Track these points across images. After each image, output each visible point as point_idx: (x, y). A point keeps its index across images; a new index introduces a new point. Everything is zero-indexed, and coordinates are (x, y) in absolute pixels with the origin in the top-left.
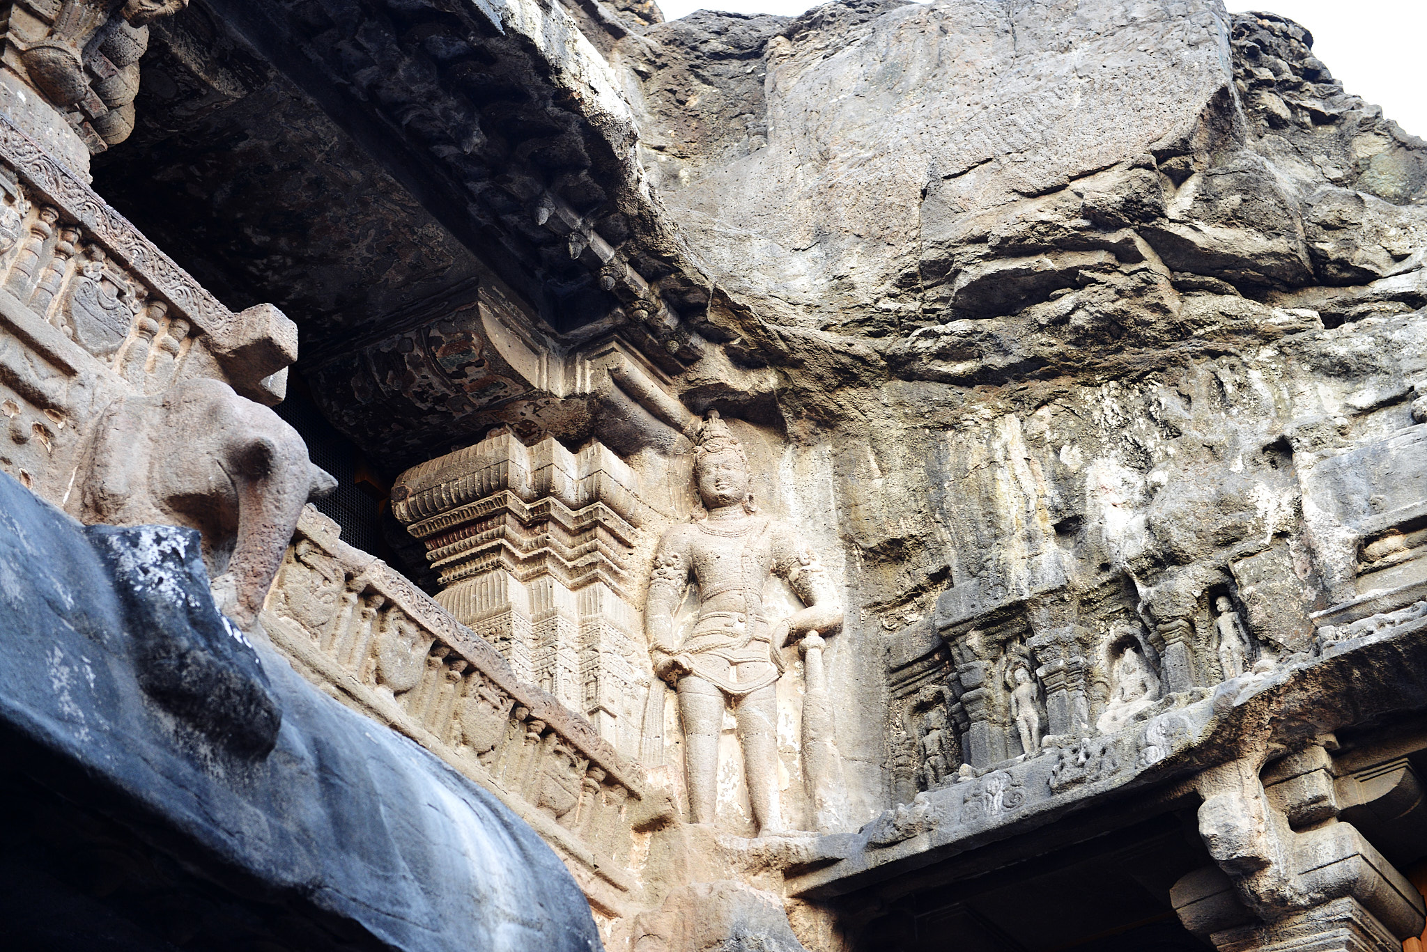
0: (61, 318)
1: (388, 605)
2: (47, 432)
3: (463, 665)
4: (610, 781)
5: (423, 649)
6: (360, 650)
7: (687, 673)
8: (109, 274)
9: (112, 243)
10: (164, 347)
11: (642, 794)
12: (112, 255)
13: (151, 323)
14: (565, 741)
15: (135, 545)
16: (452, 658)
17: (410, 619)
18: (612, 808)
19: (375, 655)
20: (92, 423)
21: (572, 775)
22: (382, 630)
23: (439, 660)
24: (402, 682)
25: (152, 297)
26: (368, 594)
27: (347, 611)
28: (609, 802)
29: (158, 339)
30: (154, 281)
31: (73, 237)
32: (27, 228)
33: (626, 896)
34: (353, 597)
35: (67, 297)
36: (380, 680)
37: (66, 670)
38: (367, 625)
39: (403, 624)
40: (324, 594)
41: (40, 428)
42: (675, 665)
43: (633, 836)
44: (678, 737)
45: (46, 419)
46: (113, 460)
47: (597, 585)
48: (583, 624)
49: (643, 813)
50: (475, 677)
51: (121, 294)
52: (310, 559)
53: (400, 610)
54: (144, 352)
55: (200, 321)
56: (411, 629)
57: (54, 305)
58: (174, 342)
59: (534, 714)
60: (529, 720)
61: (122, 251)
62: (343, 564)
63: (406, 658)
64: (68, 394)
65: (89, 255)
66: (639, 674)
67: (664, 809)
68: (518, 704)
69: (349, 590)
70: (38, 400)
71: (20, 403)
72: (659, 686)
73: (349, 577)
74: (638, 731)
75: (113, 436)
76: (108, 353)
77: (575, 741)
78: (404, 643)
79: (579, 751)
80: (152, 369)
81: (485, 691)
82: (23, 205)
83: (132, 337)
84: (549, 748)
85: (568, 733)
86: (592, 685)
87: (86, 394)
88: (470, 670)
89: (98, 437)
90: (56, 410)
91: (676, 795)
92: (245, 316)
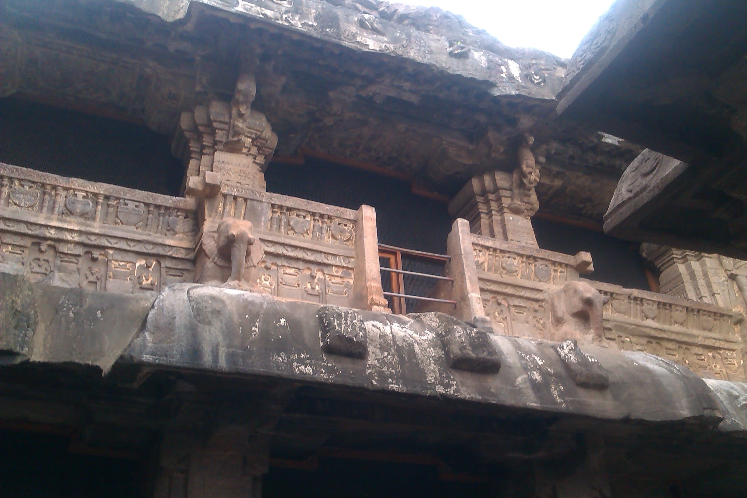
0: (535, 278)
1: (642, 299)
2: (542, 306)
3: (668, 305)
4: (722, 315)
5: (656, 306)
6: (639, 313)
7: (737, 275)
8: (542, 263)
9: (540, 256)
10: (561, 272)
11: (733, 315)
12: (541, 259)
13: (556, 268)
14: (705, 311)
15: (563, 349)
16: (665, 304)
17: (649, 300)
18: (725, 322)
19: (643, 312)
20: (550, 301)
21: (710, 318)
22: (643, 306)
23: (661, 306)
24: (653, 315)
25: (554, 263)
26: (636, 299)
27: (632, 305)
28: (724, 320)
29: (559, 271)
30: (553, 259)
31: (531, 259)
32: (521, 262)
33: (737, 344)
34: (632, 301)
35: (535, 272)
36: (647, 318)
37: (556, 391)
38: (638, 306)
39: (648, 302)
40: (624, 304)
41: (540, 306)
42: (732, 274)
43: (734, 326)
44: (739, 293)
45: (540, 303)
46: (558, 309)
47: (703, 258)
48: (703, 271)
49: (734, 320)
50: (673, 306)
51: (546, 266)
52: (617, 298)
53: (646, 299)
54: (557, 276)
55: (567, 262)
56: (650, 302)
57: (533, 276)
58: (563, 270)
59: (693, 308)
60: (692, 310)
61: (543, 257)
62: (626, 295)
63: (652, 310)
64: (543, 296)
65: (536, 261)
66: (723, 279)
67: (740, 317)
68: (687, 308)
69: (630, 300)
70: (536, 300)
71: (533, 303)
72: (730, 281)
73: (629, 297)
74: (728, 295)
75: (556, 303)
76: (549, 280)
77: (708, 310)
78: (650, 306)
79: (710, 312)
80: (560, 278)
81: (677, 308)
82: (518, 258)
83: (553, 274)
84: (701, 314)
85: (704, 308)
86: (710, 288)
87: (547, 294)
88: (670, 305)
89: (553, 304)
90: (542, 301)
91: (742, 312)
92: (577, 256)
